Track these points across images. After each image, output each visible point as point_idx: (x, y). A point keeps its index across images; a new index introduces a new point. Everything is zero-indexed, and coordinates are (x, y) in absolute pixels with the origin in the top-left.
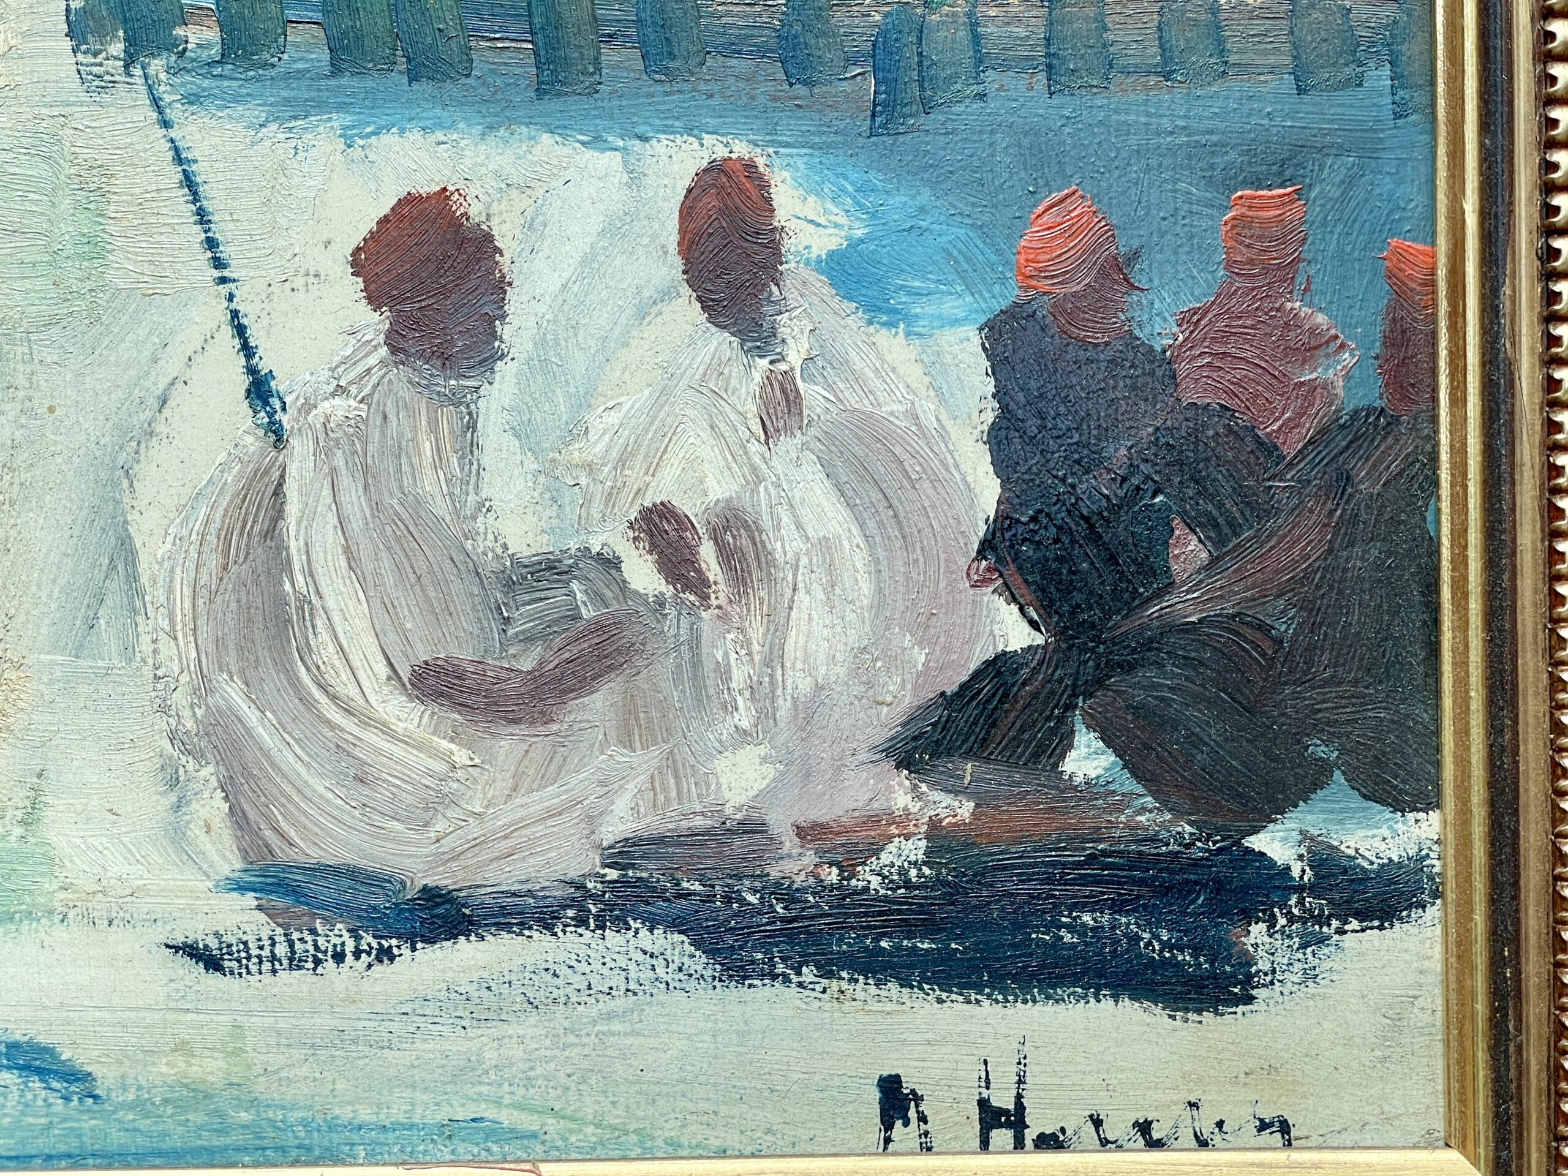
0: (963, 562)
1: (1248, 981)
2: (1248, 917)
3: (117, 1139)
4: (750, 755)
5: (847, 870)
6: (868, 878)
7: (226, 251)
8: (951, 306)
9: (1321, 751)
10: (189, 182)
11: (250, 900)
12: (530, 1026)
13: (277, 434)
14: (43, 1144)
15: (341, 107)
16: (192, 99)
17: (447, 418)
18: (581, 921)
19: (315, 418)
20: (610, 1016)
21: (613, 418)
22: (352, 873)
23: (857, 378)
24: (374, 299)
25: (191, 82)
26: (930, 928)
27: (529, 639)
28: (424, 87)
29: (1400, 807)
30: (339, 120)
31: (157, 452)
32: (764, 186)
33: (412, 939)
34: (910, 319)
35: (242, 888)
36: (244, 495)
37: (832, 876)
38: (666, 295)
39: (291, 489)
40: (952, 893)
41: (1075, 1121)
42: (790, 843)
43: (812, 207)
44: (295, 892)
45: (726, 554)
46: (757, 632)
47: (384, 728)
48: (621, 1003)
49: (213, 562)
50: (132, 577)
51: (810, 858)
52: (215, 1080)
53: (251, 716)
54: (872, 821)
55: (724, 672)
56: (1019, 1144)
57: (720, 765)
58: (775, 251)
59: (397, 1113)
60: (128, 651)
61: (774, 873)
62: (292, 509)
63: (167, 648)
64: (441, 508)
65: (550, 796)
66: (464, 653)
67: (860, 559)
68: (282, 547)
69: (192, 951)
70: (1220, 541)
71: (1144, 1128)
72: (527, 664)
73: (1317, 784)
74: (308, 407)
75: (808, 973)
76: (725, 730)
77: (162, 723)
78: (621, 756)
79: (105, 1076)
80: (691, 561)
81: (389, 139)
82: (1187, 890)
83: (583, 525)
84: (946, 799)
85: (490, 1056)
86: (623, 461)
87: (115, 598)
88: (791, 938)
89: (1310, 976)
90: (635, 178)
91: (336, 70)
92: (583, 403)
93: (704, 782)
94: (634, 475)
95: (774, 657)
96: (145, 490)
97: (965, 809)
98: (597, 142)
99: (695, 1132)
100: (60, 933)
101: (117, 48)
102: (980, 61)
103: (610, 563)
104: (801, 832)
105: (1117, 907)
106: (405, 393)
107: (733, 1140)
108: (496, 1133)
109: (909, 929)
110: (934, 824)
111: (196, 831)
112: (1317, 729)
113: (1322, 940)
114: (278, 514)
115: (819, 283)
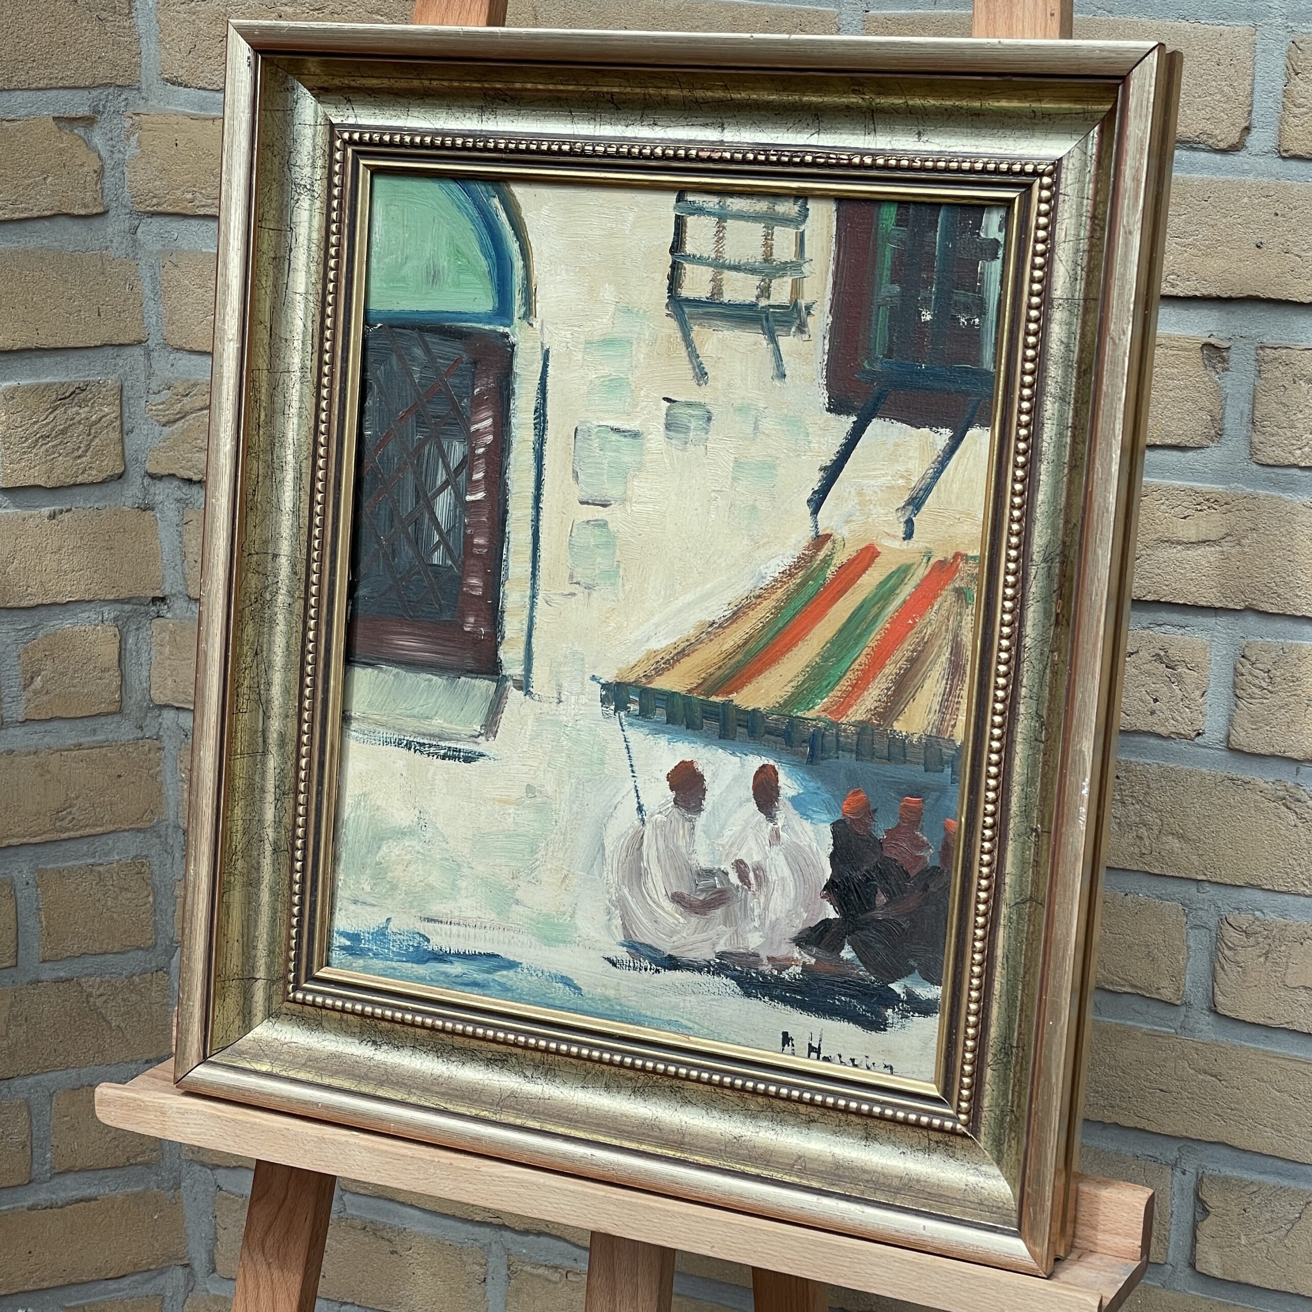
0: (819, 891)
1: (885, 1025)
2: (888, 1007)
3: (586, 1007)
4: (757, 934)
5: (780, 972)
6: (785, 975)
7: (635, 769)
8: (824, 817)
9: (912, 963)
10: (627, 747)
11: (625, 949)
12: (693, 998)
13: (643, 820)
14: (568, 1005)
15: (669, 733)
16: (631, 724)
17: (687, 824)
18: (709, 972)
19: (653, 819)
20: (714, 1000)
21: (730, 833)
22: (651, 947)
23: (796, 833)
24: (672, 789)
25: (631, 720)
26: (800, 993)
27: (702, 891)
28: (689, 731)
29: (933, 984)
30: (667, 736)
31: (613, 821)
32: (776, 773)
33: (665, 968)
34: (812, 819)
35: (623, 945)
36: (633, 837)
37: (776, 973)
38: (748, 800)
39: (645, 837)
40: (808, 984)
41: (834, 1055)
42: (765, 961)
43: (789, 782)
44: (637, 950)
45: (756, 876)
46: (762, 900)
47: (663, 909)
48: (717, 997)
49: (624, 854)
50: (603, 855)
51: (770, 966)
52: (612, 996)
53: (630, 898)
54: (788, 959)
55: (753, 910)
56: (818, 1058)
57: (749, 935)
58: (778, 794)
59: (657, 1015)
60: (601, 875)
61: (760, 968)
62: (645, 843)
63: (610, 877)
64: (684, 850)
65: (703, 936)
66: (685, 892)
67: (792, 885)
68: (641, 853)
69: (609, 960)
70: (890, 898)
71: (853, 1060)
72: (701, 898)
73: (911, 973)
74: (652, 816)
75: (767, 999)
76: (751, 926)
77: (608, 896)
78: (724, 928)
79: (585, 989)
80: (747, 877)
81: (679, 744)
82: (872, 996)
83: (720, 862)
84: (808, 957)
85: (682, 1004)
86: (731, 846)
87: (599, 860)
88: (763, 987)
89: (903, 1027)
90: (743, 766)
91: (668, 722)
92: (723, 827)
93: (744, 939)
94: (734, 850)
95: (766, 908)
96: (609, 831)
97: (813, 961)
98: (733, 754)
99: (733, 1036)
100: (577, 949)
101: (613, 707)
102: (838, 748)
103: (727, 874)
104: (768, 958)
105: (852, 996)
106: (677, 816)
107: (743, 1041)
108: (681, 1026)
109: (795, 992)
110: (804, 963)
111: (613, 927)
112: (912, 957)
113: (907, 1017)
114: (641, 844)
115: (789, 804)
